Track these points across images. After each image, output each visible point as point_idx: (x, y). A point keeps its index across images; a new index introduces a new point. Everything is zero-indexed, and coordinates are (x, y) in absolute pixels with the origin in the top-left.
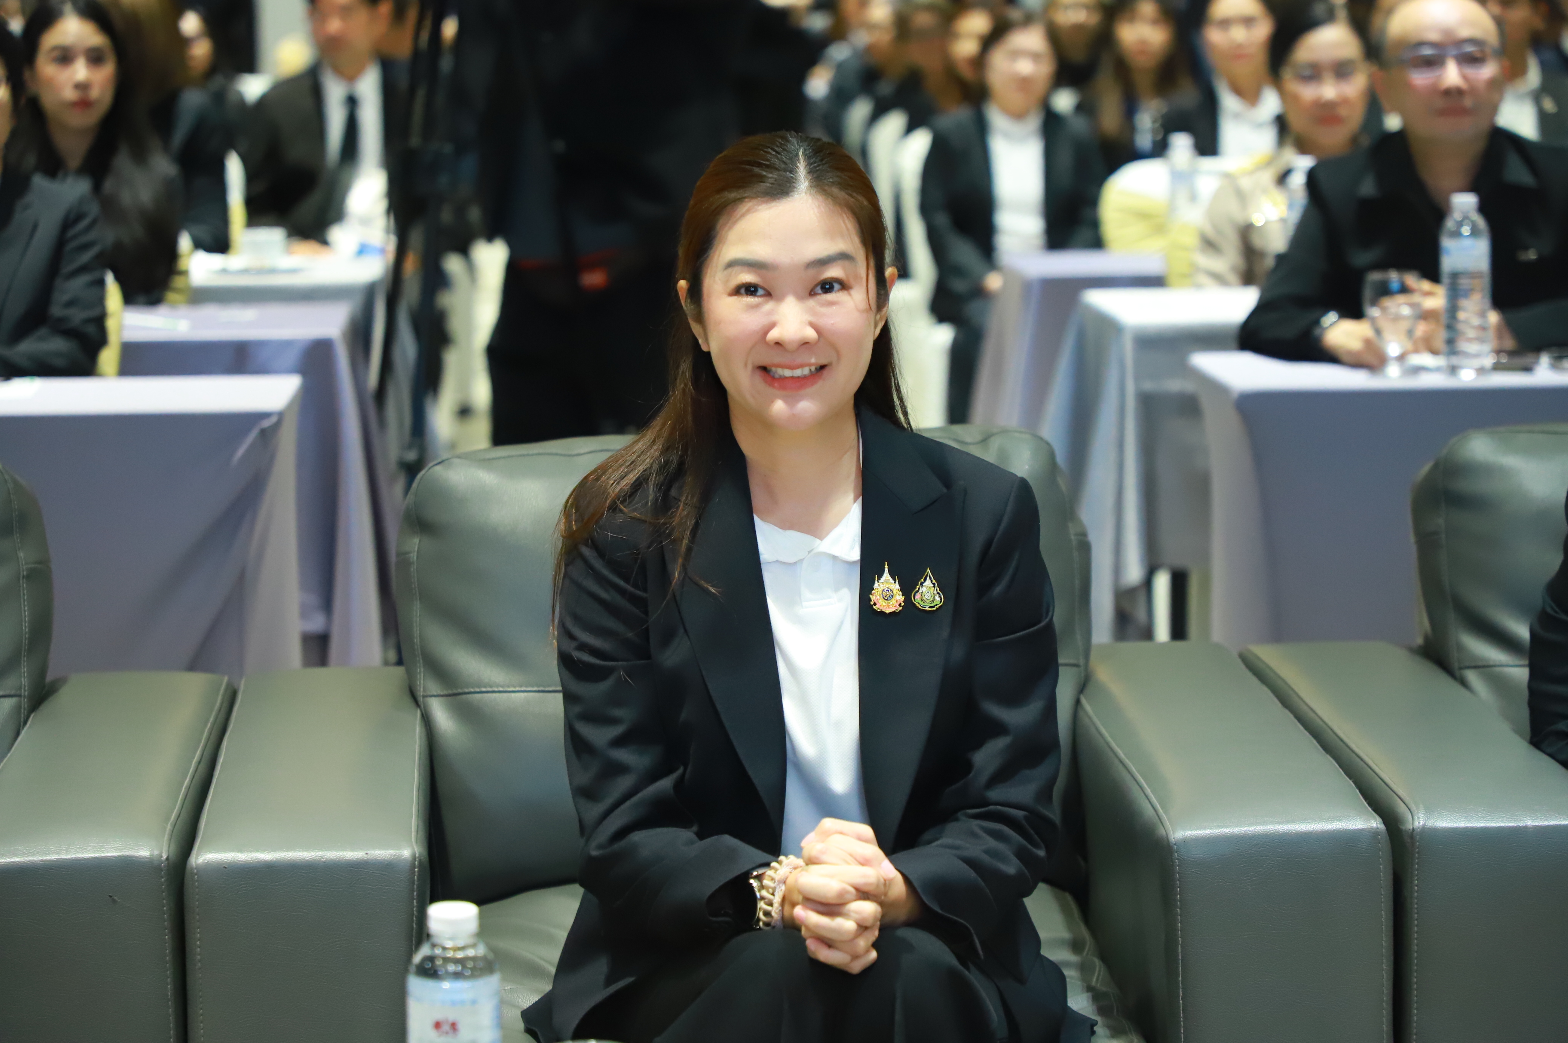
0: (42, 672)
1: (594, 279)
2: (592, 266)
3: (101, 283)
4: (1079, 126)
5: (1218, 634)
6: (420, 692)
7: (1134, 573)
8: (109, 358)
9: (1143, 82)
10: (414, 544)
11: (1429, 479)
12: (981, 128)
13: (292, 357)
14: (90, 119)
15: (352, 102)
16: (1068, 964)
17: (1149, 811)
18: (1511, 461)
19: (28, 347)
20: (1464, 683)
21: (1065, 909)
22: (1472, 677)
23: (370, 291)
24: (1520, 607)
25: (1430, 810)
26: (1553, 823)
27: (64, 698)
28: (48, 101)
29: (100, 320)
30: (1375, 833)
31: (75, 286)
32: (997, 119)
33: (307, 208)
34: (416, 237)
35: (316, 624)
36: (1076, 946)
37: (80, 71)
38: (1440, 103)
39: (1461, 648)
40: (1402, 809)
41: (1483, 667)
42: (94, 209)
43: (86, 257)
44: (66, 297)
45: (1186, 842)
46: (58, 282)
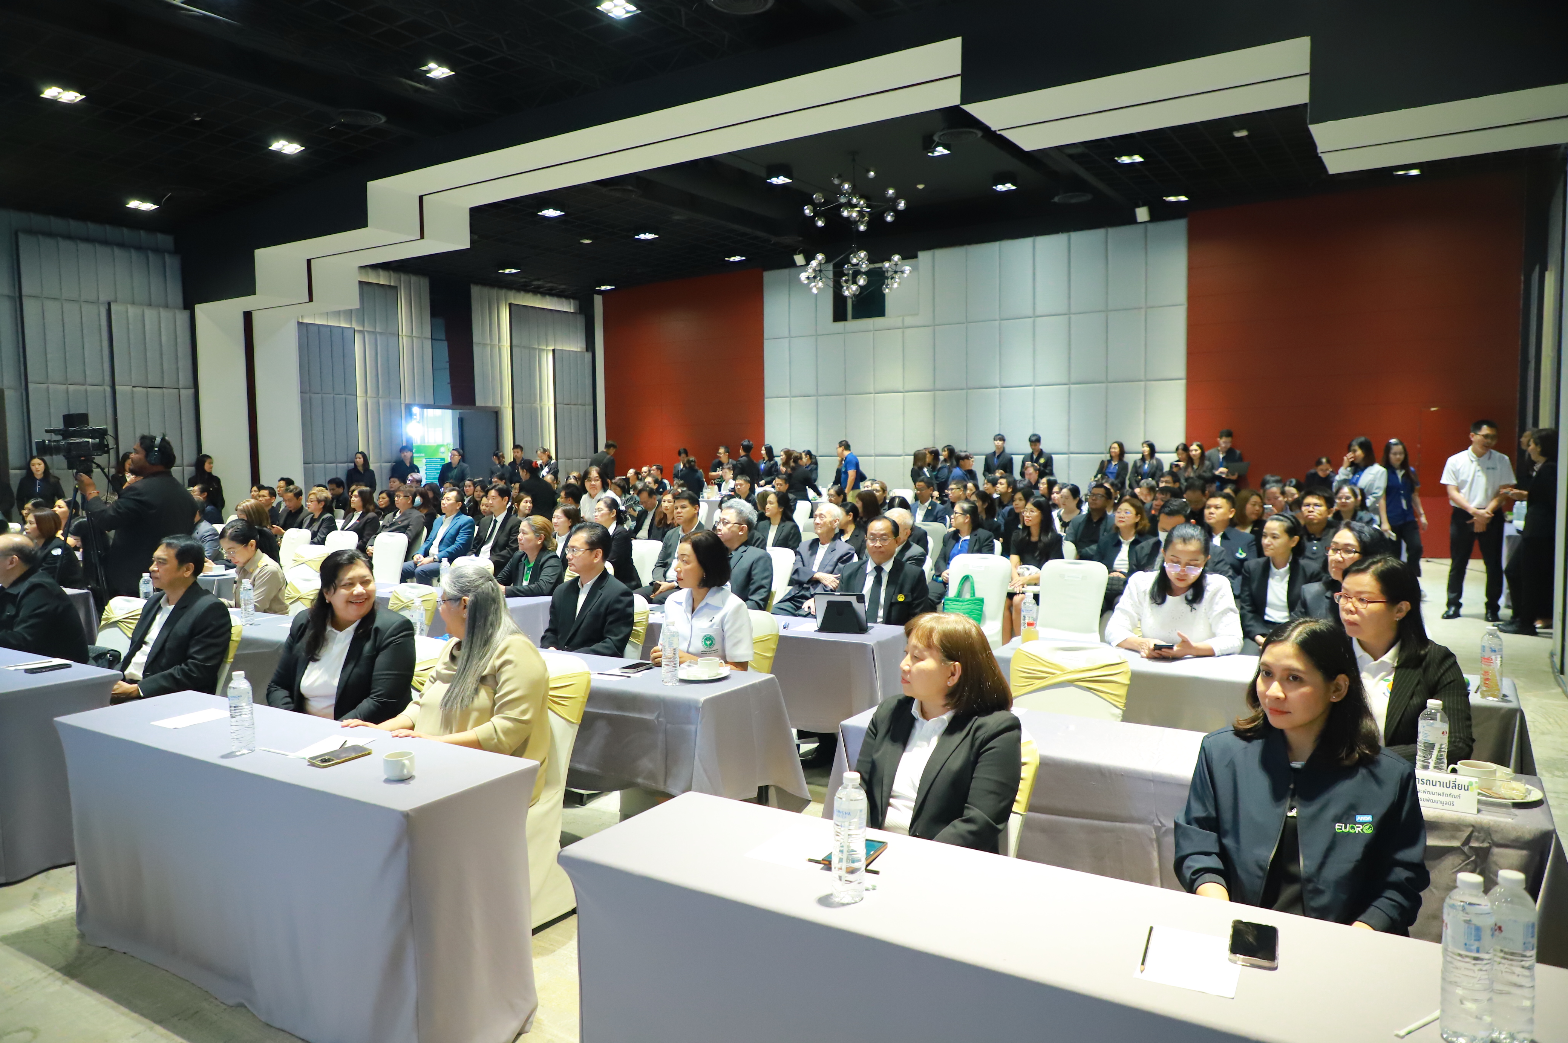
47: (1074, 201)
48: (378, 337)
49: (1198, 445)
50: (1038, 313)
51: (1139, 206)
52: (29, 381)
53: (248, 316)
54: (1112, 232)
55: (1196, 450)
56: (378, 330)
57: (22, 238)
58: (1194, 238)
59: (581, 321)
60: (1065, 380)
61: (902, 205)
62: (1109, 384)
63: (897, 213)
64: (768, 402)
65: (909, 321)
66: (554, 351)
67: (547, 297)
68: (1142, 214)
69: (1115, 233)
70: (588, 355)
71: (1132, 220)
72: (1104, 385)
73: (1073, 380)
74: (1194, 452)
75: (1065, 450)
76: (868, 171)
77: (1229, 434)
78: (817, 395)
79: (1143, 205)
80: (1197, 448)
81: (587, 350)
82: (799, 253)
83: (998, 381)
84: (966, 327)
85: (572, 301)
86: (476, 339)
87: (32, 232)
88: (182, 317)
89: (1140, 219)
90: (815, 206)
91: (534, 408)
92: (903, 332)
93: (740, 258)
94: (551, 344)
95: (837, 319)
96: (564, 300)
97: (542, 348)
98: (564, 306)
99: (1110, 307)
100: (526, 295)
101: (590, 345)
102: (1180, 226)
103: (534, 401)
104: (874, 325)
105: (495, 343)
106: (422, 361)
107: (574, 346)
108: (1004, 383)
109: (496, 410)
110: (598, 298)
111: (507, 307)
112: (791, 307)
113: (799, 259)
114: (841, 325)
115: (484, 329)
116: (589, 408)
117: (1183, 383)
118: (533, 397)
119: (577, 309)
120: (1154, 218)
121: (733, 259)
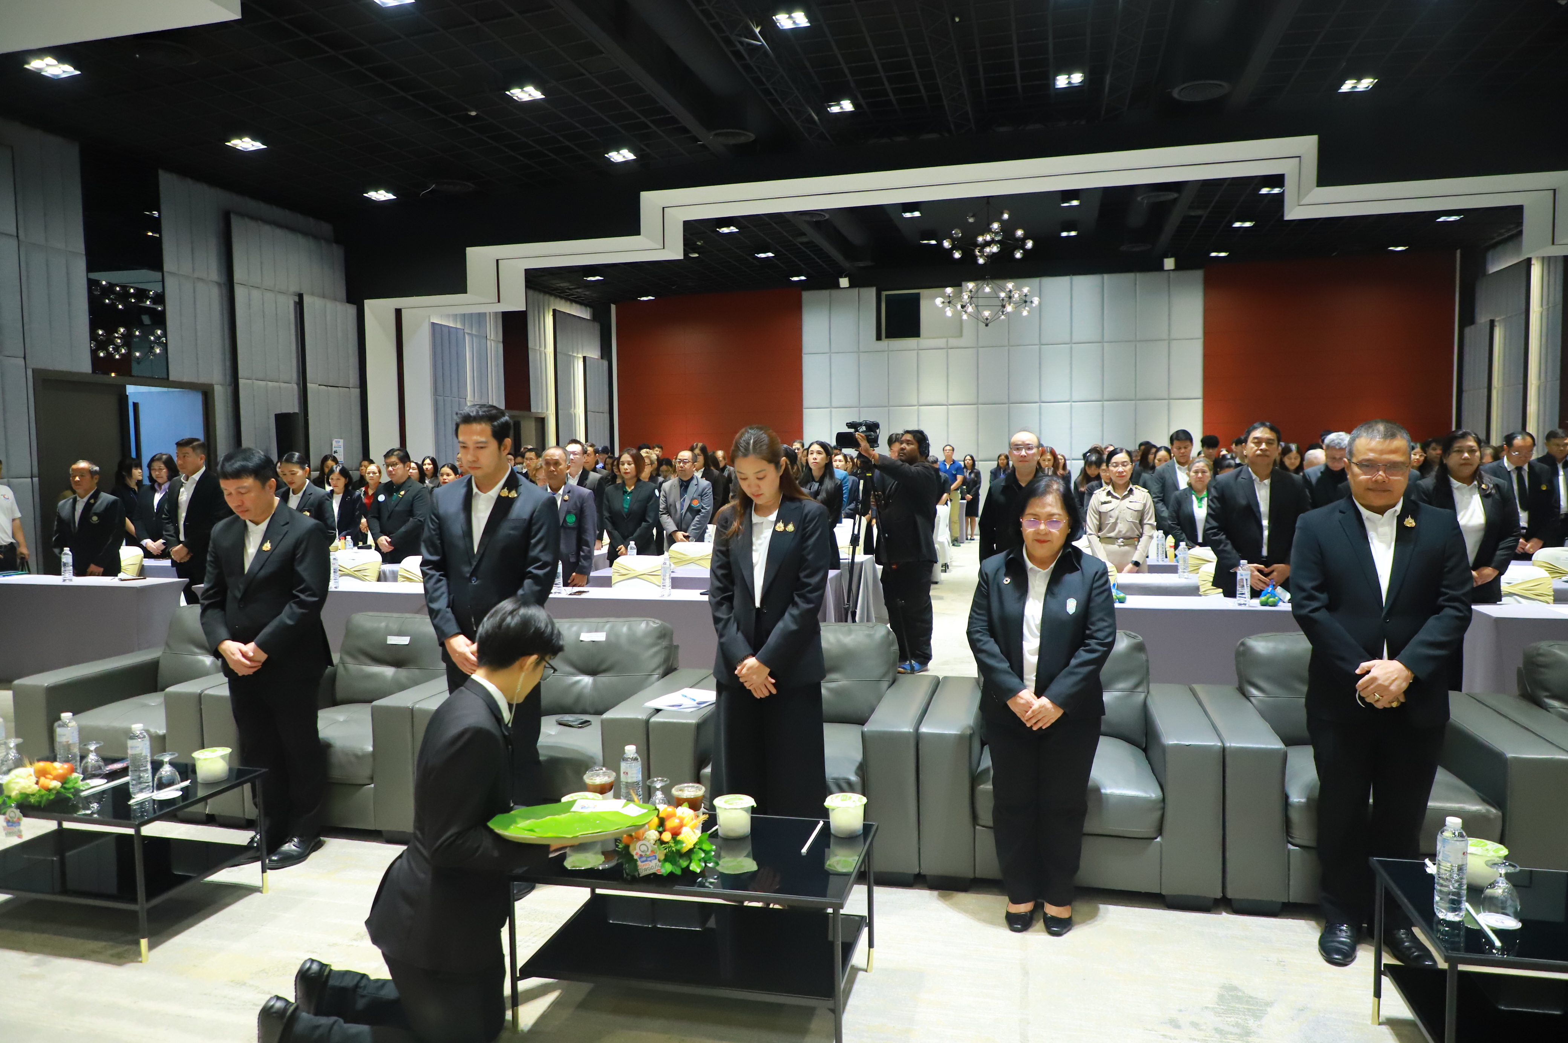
30: (910, 733)
40: (920, 727)
45: (866, 731)
47: (1136, 249)
48: (474, 338)
50: (1075, 340)
51: (1167, 257)
52: (240, 375)
53: (398, 312)
54: (1139, 276)
56: (474, 332)
57: (235, 221)
58: (1209, 285)
59: (596, 328)
60: (1098, 397)
61: (1029, 244)
62: (1138, 401)
63: (1026, 251)
64: (806, 412)
65: (953, 342)
66: (584, 358)
67: (574, 305)
68: (1169, 263)
70: (606, 363)
71: (1160, 268)
72: (1134, 402)
73: (1105, 398)
76: (1002, 213)
78: (859, 406)
79: (1171, 257)
81: (602, 358)
82: (845, 276)
83: (1038, 397)
84: (1009, 350)
85: (588, 308)
86: (531, 345)
87: (242, 215)
88: (352, 310)
89: (1166, 268)
90: (953, 240)
91: (571, 414)
92: (947, 352)
93: (803, 278)
94: (580, 351)
95: (879, 338)
96: (583, 308)
97: (575, 355)
98: (584, 313)
99: (1138, 338)
100: (563, 302)
101: (606, 353)
102: (1198, 275)
103: (571, 408)
104: (918, 345)
105: (543, 349)
106: (497, 365)
107: (594, 354)
108: (1044, 399)
109: (543, 416)
110: (613, 307)
111: (551, 313)
112: (832, 325)
113: (844, 282)
114: (885, 343)
115: (535, 334)
116: (607, 416)
117: (1199, 403)
118: (570, 403)
119: (595, 318)
120: (1178, 267)
121: (796, 279)
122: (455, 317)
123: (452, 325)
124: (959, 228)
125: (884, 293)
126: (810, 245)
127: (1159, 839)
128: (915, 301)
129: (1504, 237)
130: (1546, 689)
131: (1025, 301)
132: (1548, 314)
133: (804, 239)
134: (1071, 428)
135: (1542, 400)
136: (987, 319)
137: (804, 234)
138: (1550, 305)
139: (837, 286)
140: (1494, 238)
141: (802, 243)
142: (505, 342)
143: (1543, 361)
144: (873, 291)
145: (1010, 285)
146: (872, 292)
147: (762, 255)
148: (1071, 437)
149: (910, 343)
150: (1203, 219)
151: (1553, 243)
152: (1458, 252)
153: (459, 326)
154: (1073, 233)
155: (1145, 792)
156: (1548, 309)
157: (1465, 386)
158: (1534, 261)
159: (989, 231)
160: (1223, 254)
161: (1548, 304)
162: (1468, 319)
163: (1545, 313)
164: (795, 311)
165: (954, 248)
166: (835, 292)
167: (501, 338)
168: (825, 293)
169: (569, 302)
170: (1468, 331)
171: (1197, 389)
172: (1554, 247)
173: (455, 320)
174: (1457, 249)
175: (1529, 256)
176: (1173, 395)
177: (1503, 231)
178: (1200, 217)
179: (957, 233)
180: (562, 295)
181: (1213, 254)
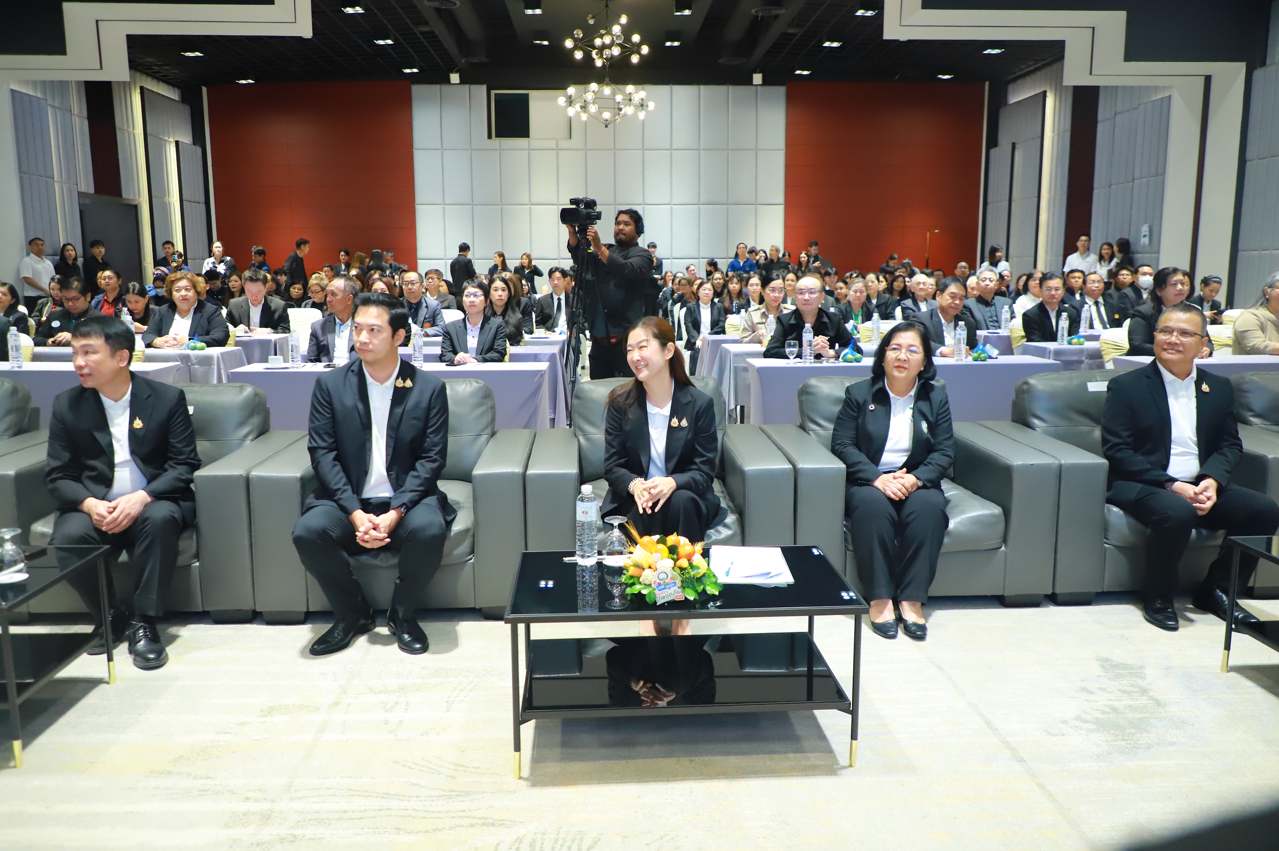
0: (493, 429)
1: (613, 341)
2: (613, 338)
3: (505, 341)
4: (719, 305)
5: (752, 422)
6: (577, 435)
7: (733, 407)
8: (507, 358)
9: (734, 296)
10: (575, 401)
11: (802, 388)
12: (698, 306)
13: (547, 358)
14: (502, 303)
15: (559, 299)
16: (721, 496)
17: (739, 463)
18: (819, 384)
19: (489, 355)
20: (809, 434)
21: (720, 484)
22: (810, 432)
23: (564, 342)
24: (829, 420)
25: (803, 464)
26: (830, 466)
27: (498, 435)
28: (493, 300)
29: (505, 349)
30: (790, 469)
31: (499, 342)
32: (702, 305)
33: (549, 324)
34: (574, 331)
35: (552, 417)
36: (723, 492)
37: (500, 292)
38: (804, 302)
39: (808, 426)
40: (796, 463)
41: (813, 430)
42: (504, 325)
43: (502, 335)
44: (497, 344)
45: (748, 470)
46: (496, 341)
47: (733, 63)
48: (58, 111)
49: (806, 254)
50: (674, 147)
51: (756, 73)
55: (804, 257)
56: (56, 104)
58: (791, 100)
59: (186, 111)
60: (696, 201)
61: (644, 50)
62: (729, 206)
63: (642, 56)
64: (418, 207)
65: (562, 144)
66: (177, 143)
67: (161, 83)
68: (757, 78)
69: (732, 90)
70: (199, 150)
71: (749, 82)
72: (725, 206)
73: (702, 201)
74: (803, 259)
75: (696, 256)
76: (620, 18)
77: (816, 244)
78: (472, 204)
79: (759, 73)
80: (805, 256)
81: (194, 144)
82: (456, 72)
83: (641, 199)
84: (615, 154)
85: (176, 89)
86: (118, 124)
89: (755, 83)
90: (575, 40)
91: (166, 203)
92: (557, 153)
93: (415, 70)
94: (171, 134)
95: (490, 137)
96: (171, 87)
97: (167, 139)
98: (173, 94)
99: (730, 148)
100: (149, 79)
101: (198, 139)
102: (780, 91)
103: (165, 196)
104: (529, 145)
105: (131, 129)
106: (83, 144)
107: (186, 139)
108: (647, 201)
109: (135, 203)
110: (204, 89)
111: (138, 91)
112: (443, 119)
113: (455, 78)
114: (496, 142)
115: (122, 111)
116: (203, 206)
117: (782, 208)
118: (164, 192)
119: (184, 99)
120: (765, 82)
121: (408, 71)
122: (34, 84)
123: (31, 93)
124: (579, 28)
125: (493, 92)
126: (431, 36)
127: (1003, 548)
128: (524, 102)
129: (1024, 72)
130: (1251, 410)
131: (642, 105)
132: (1058, 140)
133: (425, 29)
134: (672, 229)
135: (1051, 211)
136: (607, 120)
137: (427, 23)
138: (1061, 132)
139: (447, 81)
140: (1015, 73)
141: (422, 33)
142: (90, 118)
143: (1053, 179)
144: (484, 88)
145: (630, 88)
146: (481, 90)
147: (381, 42)
148: (672, 238)
149: (519, 142)
150: (797, 37)
151: (1091, 74)
152: (987, 84)
153: (39, 95)
154: (676, 44)
155: (988, 509)
156: (1058, 135)
157: (990, 200)
158: (1048, 94)
159: (609, 33)
160: (806, 73)
161: (1059, 130)
162: (993, 142)
163: (1056, 138)
164: (406, 103)
165: (576, 48)
166: (445, 87)
167: (85, 113)
168: (436, 88)
169: (155, 80)
170: (992, 151)
171: (780, 197)
172: (1091, 76)
173: (35, 88)
174: (986, 81)
175: (1045, 89)
176: (760, 201)
177: (1024, 67)
178: (794, 35)
179: (579, 33)
180: (148, 71)
181: (798, 72)
